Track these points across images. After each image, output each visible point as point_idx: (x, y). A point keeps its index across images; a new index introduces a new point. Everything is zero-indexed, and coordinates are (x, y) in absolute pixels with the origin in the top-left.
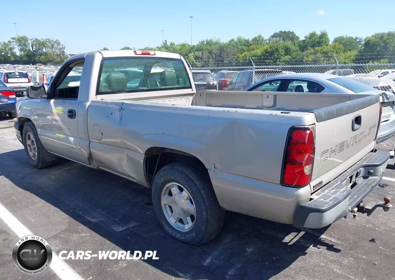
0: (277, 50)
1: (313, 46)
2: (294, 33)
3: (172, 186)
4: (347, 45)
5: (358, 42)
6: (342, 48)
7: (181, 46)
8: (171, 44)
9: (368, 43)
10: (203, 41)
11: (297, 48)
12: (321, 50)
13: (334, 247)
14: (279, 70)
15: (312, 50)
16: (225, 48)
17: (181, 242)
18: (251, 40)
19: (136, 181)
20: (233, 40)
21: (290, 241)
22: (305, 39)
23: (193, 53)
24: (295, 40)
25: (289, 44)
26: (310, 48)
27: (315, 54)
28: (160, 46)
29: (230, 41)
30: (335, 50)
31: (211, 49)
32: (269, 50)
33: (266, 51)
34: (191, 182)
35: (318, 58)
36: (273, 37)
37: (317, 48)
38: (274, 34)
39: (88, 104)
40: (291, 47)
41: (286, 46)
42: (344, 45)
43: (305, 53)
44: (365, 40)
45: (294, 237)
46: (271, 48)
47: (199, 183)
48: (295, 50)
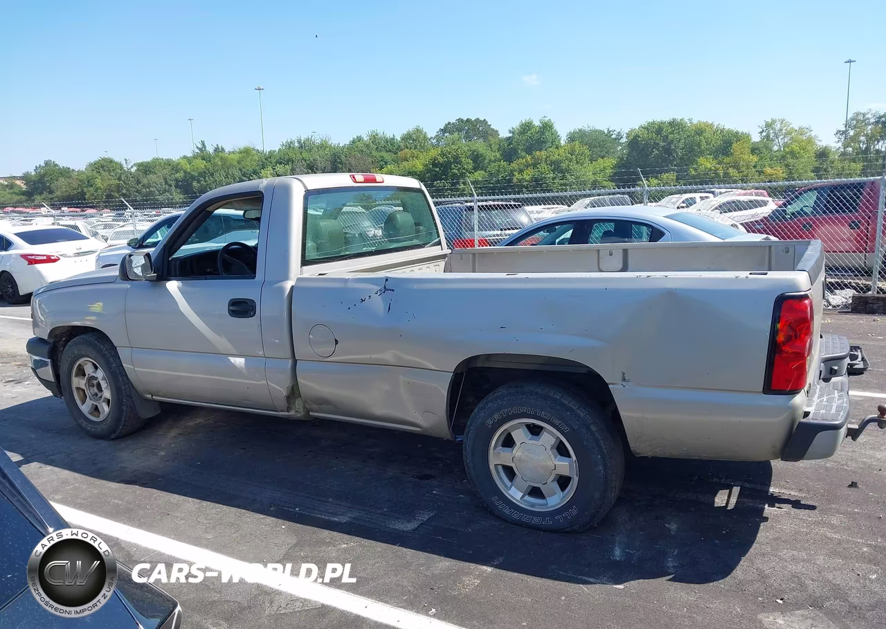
0: (457, 160)
1: (529, 150)
2: (487, 122)
3: (515, 427)
4: (595, 147)
5: (615, 139)
6: (587, 152)
7: (241, 153)
8: (217, 150)
9: (635, 142)
10: (291, 142)
11: (498, 155)
12: (546, 159)
13: (802, 503)
14: (516, 203)
15: (529, 158)
16: (343, 158)
17: (544, 531)
18: (398, 138)
19: (418, 429)
20: (359, 139)
21: (727, 503)
22: (511, 135)
23: (270, 168)
24: (490, 138)
25: (479, 145)
26: (523, 154)
27: (535, 165)
28: (190, 155)
29: (353, 142)
30: (574, 157)
31: (311, 159)
32: (441, 160)
33: (435, 163)
34: (568, 413)
35: (542, 174)
36: (444, 131)
37: (538, 153)
38: (446, 125)
39: (289, 285)
40: (484, 152)
41: (474, 152)
42: (591, 146)
43: (514, 165)
44: (628, 135)
45: (729, 496)
46: (443, 154)
47: (583, 413)
48: (493, 159)
